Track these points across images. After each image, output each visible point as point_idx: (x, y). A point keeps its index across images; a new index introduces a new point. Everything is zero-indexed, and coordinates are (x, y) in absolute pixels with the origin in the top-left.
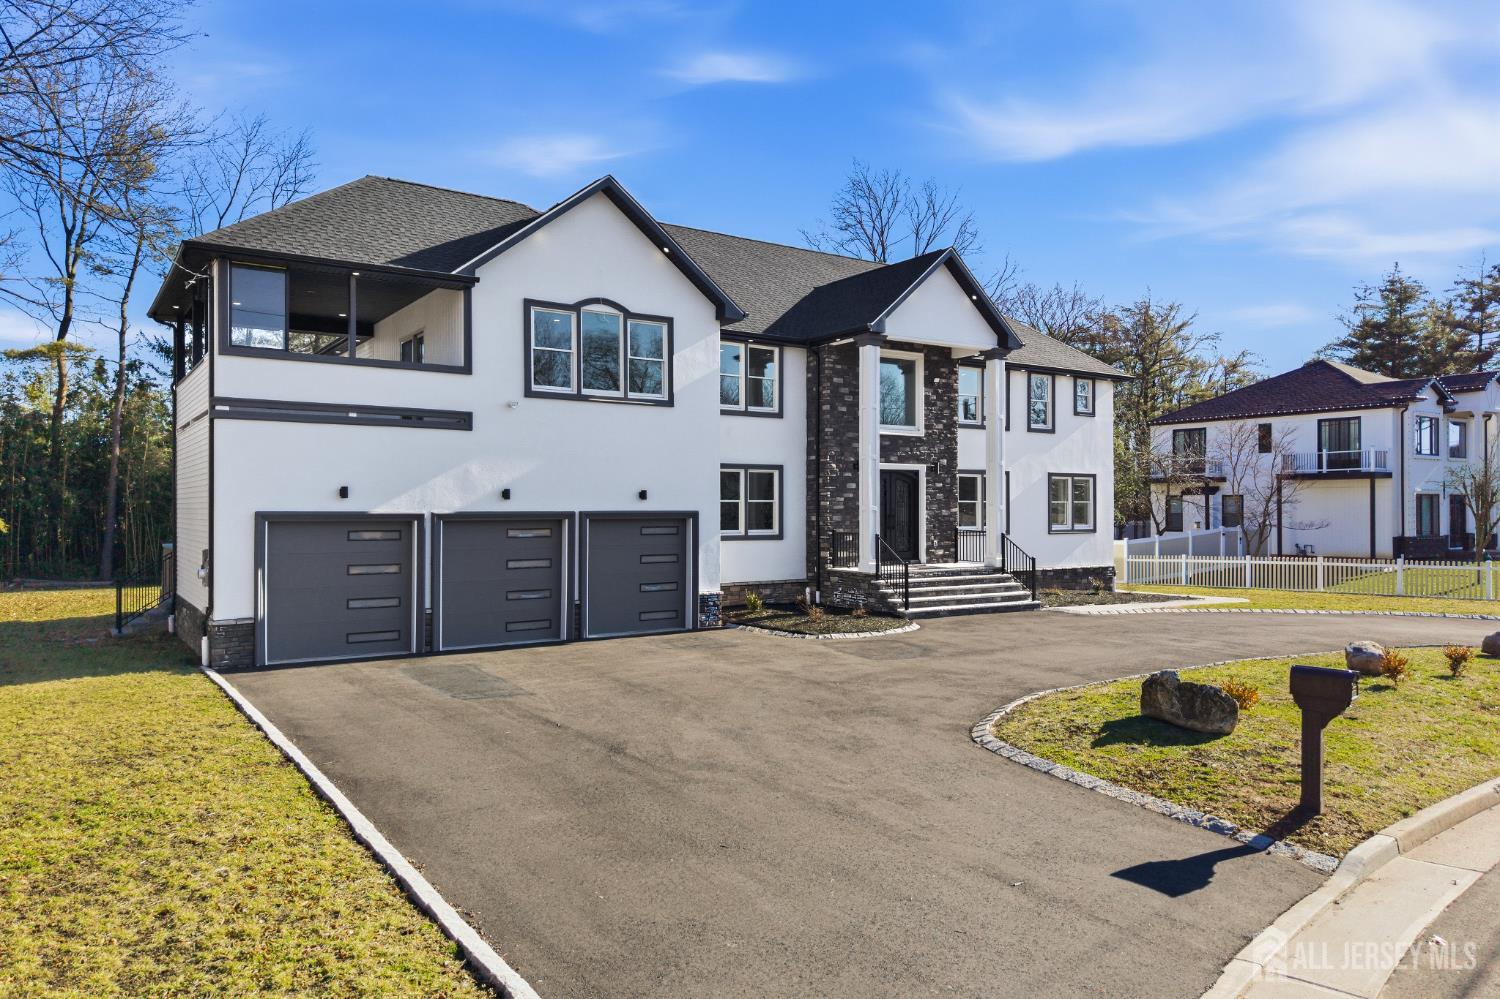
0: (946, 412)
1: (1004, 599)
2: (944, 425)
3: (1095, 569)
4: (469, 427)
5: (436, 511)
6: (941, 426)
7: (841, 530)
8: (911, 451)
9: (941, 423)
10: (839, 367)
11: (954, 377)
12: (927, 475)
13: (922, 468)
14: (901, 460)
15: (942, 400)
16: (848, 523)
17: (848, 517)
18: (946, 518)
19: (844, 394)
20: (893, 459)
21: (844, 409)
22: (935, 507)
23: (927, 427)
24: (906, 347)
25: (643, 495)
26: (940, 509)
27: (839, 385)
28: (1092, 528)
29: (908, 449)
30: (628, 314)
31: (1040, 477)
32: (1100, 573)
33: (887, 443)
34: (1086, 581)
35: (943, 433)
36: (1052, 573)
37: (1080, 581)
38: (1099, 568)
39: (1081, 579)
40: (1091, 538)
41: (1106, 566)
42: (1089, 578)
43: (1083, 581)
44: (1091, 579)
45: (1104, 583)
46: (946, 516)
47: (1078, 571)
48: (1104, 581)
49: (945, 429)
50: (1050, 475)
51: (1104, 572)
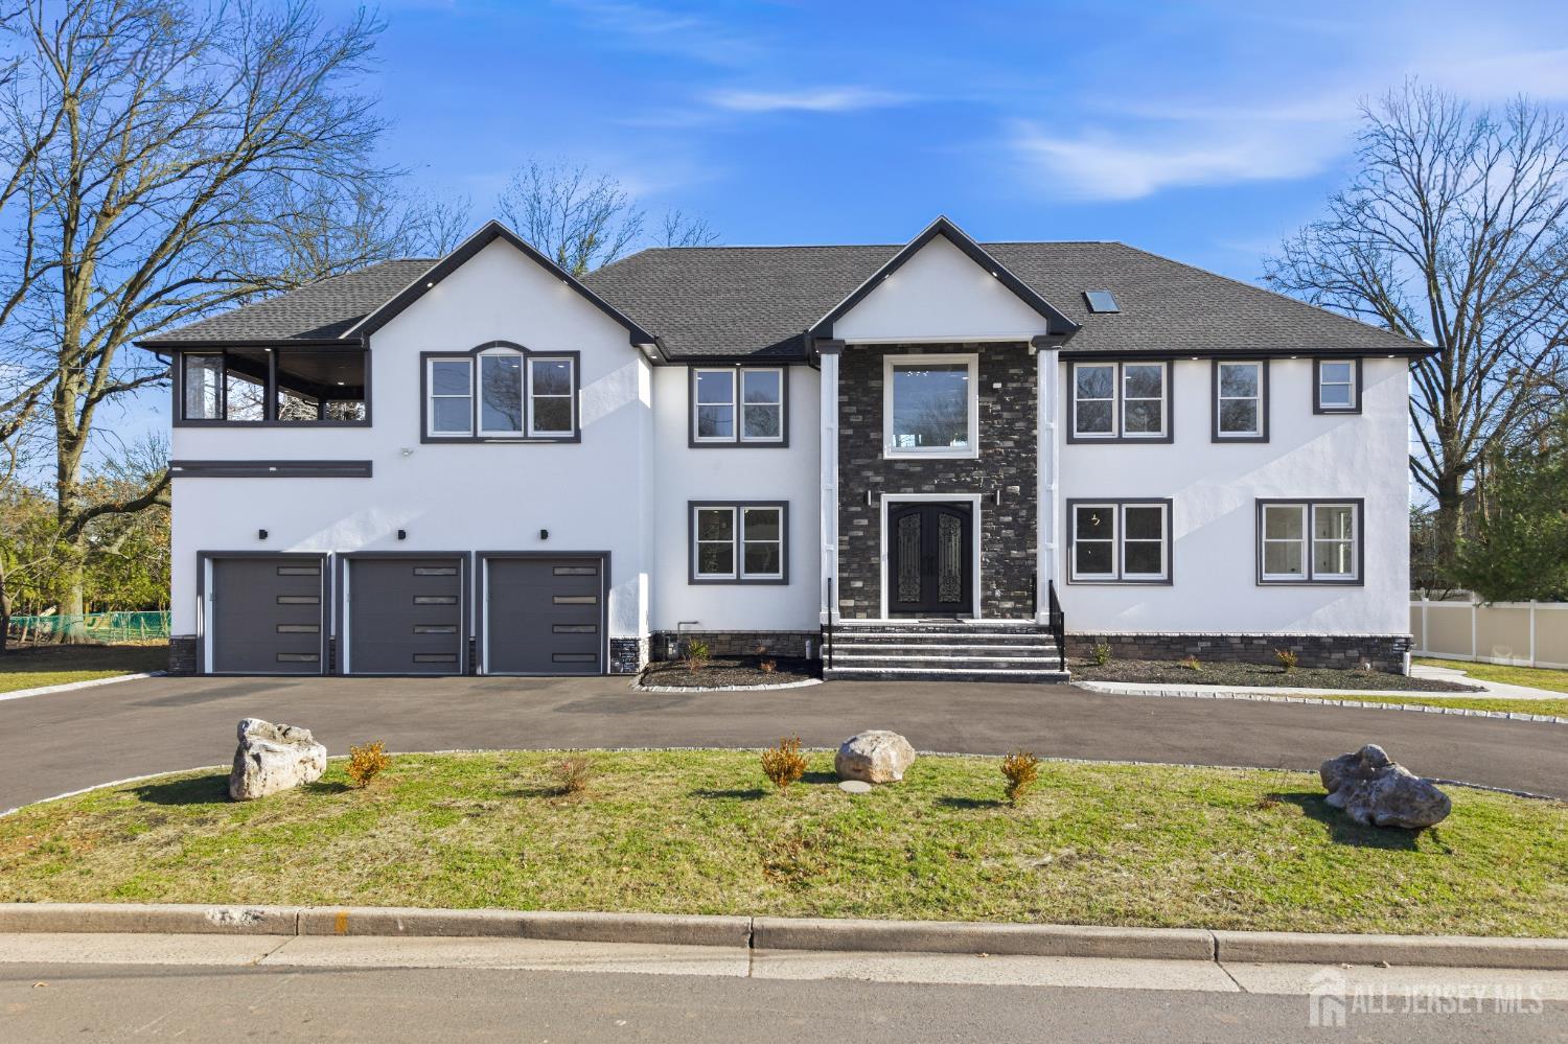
0: (1019, 426)
1: (1011, 665)
2: (1016, 442)
3: (1364, 639)
4: (366, 475)
5: (339, 551)
6: (1010, 444)
8: (957, 477)
9: (1011, 440)
11: (1032, 379)
12: (983, 506)
13: (976, 499)
14: (939, 489)
15: (1011, 410)
16: (855, 566)
18: (1017, 562)
19: (851, 414)
20: (926, 488)
22: (998, 548)
23: (982, 446)
24: (951, 348)
25: (544, 535)
26: (1008, 550)
28: (1356, 578)
29: (953, 475)
30: (528, 353)
31: (1239, 505)
32: (1376, 646)
33: (918, 469)
34: (1341, 655)
35: (1013, 452)
36: (1265, 642)
37: (1327, 655)
38: (1372, 638)
39: (1330, 653)
40: (1354, 591)
41: (1390, 635)
42: (1350, 651)
43: (1334, 656)
44: (1354, 653)
45: (1385, 661)
46: (1018, 559)
47: (1323, 640)
48: (1384, 658)
49: (1016, 447)
50: (1259, 503)
51: (1385, 645)
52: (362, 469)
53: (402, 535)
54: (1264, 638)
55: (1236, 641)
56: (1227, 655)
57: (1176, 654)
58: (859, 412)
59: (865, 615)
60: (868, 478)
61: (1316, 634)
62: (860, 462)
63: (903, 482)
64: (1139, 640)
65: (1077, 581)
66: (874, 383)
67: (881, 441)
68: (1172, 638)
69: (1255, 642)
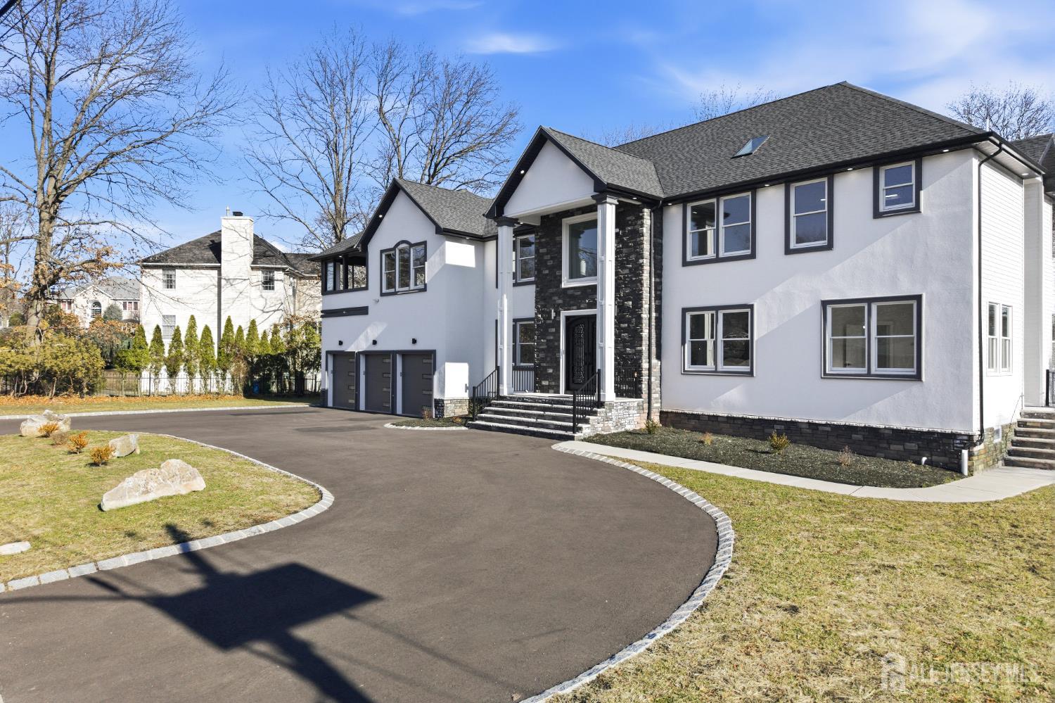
0: (633, 257)
4: (367, 313)
6: (627, 271)
7: (545, 365)
10: (543, 240)
11: (639, 222)
14: (589, 306)
15: (628, 247)
16: (548, 359)
17: (550, 355)
19: (548, 260)
20: (583, 306)
21: (547, 272)
25: (414, 341)
26: (625, 347)
27: (543, 254)
28: (913, 373)
30: (411, 245)
31: (808, 307)
32: (935, 440)
33: (579, 293)
34: (901, 447)
35: (628, 277)
36: (828, 429)
37: (885, 445)
38: (932, 433)
39: (889, 444)
40: (913, 387)
41: (949, 431)
42: (908, 444)
43: (893, 447)
44: (913, 446)
45: (945, 456)
46: (630, 354)
47: (882, 431)
48: (945, 454)
49: (631, 273)
50: (825, 304)
51: (945, 441)
52: (363, 311)
53: (375, 342)
54: (826, 425)
55: (804, 426)
56: (798, 438)
57: (757, 433)
58: (552, 258)
59: (553, 391)
60: (555, 301)
61: (874, 424)
62: (551, 291)
63: (572, 302)
64: (730, 420)
65: (689, 371)
66: (558, 239)
67: (561, 276)
68: (754, 420)
69: (820, 428)
